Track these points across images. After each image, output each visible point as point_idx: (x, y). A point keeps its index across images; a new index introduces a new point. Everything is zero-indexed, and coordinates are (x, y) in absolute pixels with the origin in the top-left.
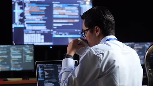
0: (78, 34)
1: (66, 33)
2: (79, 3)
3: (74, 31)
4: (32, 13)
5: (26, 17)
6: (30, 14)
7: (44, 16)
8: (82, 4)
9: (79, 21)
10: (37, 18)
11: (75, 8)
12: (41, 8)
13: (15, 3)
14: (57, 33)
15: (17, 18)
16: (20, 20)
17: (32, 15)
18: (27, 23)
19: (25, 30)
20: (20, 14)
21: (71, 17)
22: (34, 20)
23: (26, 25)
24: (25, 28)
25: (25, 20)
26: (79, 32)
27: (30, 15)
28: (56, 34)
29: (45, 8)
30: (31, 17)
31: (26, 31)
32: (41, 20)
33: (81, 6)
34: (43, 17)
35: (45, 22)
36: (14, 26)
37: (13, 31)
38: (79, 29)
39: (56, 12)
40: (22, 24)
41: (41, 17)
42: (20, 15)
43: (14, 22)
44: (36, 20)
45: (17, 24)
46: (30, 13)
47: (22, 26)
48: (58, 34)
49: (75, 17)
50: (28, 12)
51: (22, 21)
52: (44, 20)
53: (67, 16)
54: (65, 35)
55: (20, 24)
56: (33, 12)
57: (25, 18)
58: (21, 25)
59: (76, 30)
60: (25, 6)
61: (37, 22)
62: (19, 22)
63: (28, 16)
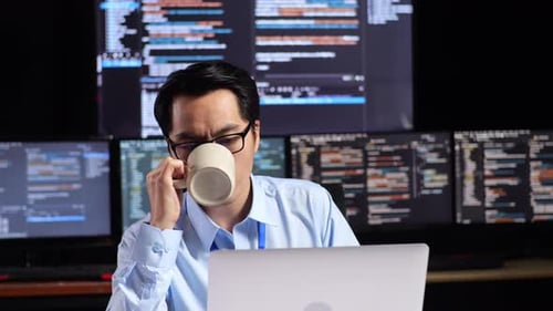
0: (356, 94)
1: (307, 89)
3: (341, 79)
4: (172, 12)
5: (148, 28)
6: (165, 16)
7: (219, 23)
9: (359, 42)
10: (194, 33)
14: (273, 90)
15: (115, 32)
16: (126, 41)
17: (172, 19)
18: (153, 53)
19: (144, 79)
20: (126, 17)
21: (327, 25)
22: (181, 39)
23: (149, 60)
24: (145, 70)
25: (145, 39)
26: (360, 83)
27: (165, 20)
28: (268, 93)
30: (168, 29)
31: (149, 80)
32: (207, 39)
34: (215, 27)
35: (223, 46)
36: (102, 63)
37: (100, 81)
38: (360, 74)
39: (264, 7)
40: (132, 55)
41: (207, 27)
42: (124, 21)
43: (104, 49)
44: (189, 39)
45: (115, 55)
46: (165, 12)
47: (134, 63)
48: (276, 93)
49: (344, 25)
50: (158, 8)
51: (133, 44)
52: (219, 38)
53: (311, 23)
54: (304, 95)
55: (125, 55)
56: (176, 8)
57: (146, 34)
58: (129, 59)
59: (346, 78)
61: (191, 47)
62: (120, 47)
63: (159, 24)
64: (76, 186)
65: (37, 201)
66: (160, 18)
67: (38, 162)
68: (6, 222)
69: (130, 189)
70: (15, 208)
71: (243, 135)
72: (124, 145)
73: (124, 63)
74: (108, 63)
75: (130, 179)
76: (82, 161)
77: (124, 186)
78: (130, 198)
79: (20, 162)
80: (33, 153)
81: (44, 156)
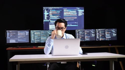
0: (77, 25)
2: (77, 9)
8: (79, 9)
9: (77, 18)
10: (56, 17)
11: (75, 11)
12: (58, 12)
13: (44, 10)
15: (46, 17)
17: (53, 15)
18: (51, 19)
20: (47, 15)
21: (73, 16)
22: (54, 18)
23: (50, 20)
24: (50, 22)
26: (77, 23)
29: (59, 12)
30: (53, 16)
33: (78, 10)
36: (44, 21)
37: (44, 23)
39: (65, 14)
41: (58, 16)
43: (44, 19)
47: (48, 21)
49: (75, 16)
51: (48, 18)
52: (59, 18)
54: (70, 25)
57: (50, 17)
59: (75, 23)
60: (50, 11)
62: (46, 19)
63: (51, 16)
64: (25, 36)
65: (19, 38)
66: (51, 15)
67: (19, 33)
68: (15, 41)
69: (32, 37)
70: (16, 39)
71: (64, 29)
72: (31, 31)
73: (47, 21)
74: (45, 21)
75: (32, 35)
76: (25, 33)
77: (31, 36)
78: (32, 38)
79: (17, 33)
80: (19, 32)
81: (20, 32)
